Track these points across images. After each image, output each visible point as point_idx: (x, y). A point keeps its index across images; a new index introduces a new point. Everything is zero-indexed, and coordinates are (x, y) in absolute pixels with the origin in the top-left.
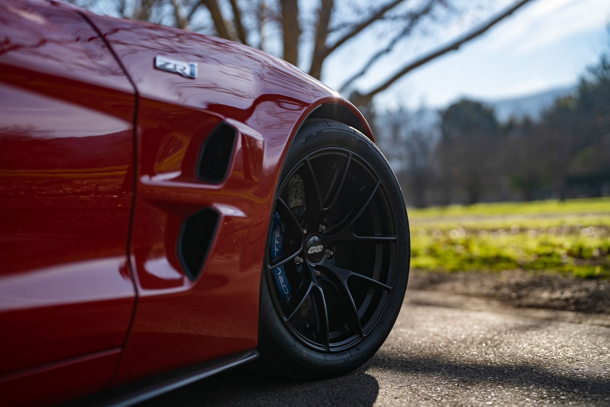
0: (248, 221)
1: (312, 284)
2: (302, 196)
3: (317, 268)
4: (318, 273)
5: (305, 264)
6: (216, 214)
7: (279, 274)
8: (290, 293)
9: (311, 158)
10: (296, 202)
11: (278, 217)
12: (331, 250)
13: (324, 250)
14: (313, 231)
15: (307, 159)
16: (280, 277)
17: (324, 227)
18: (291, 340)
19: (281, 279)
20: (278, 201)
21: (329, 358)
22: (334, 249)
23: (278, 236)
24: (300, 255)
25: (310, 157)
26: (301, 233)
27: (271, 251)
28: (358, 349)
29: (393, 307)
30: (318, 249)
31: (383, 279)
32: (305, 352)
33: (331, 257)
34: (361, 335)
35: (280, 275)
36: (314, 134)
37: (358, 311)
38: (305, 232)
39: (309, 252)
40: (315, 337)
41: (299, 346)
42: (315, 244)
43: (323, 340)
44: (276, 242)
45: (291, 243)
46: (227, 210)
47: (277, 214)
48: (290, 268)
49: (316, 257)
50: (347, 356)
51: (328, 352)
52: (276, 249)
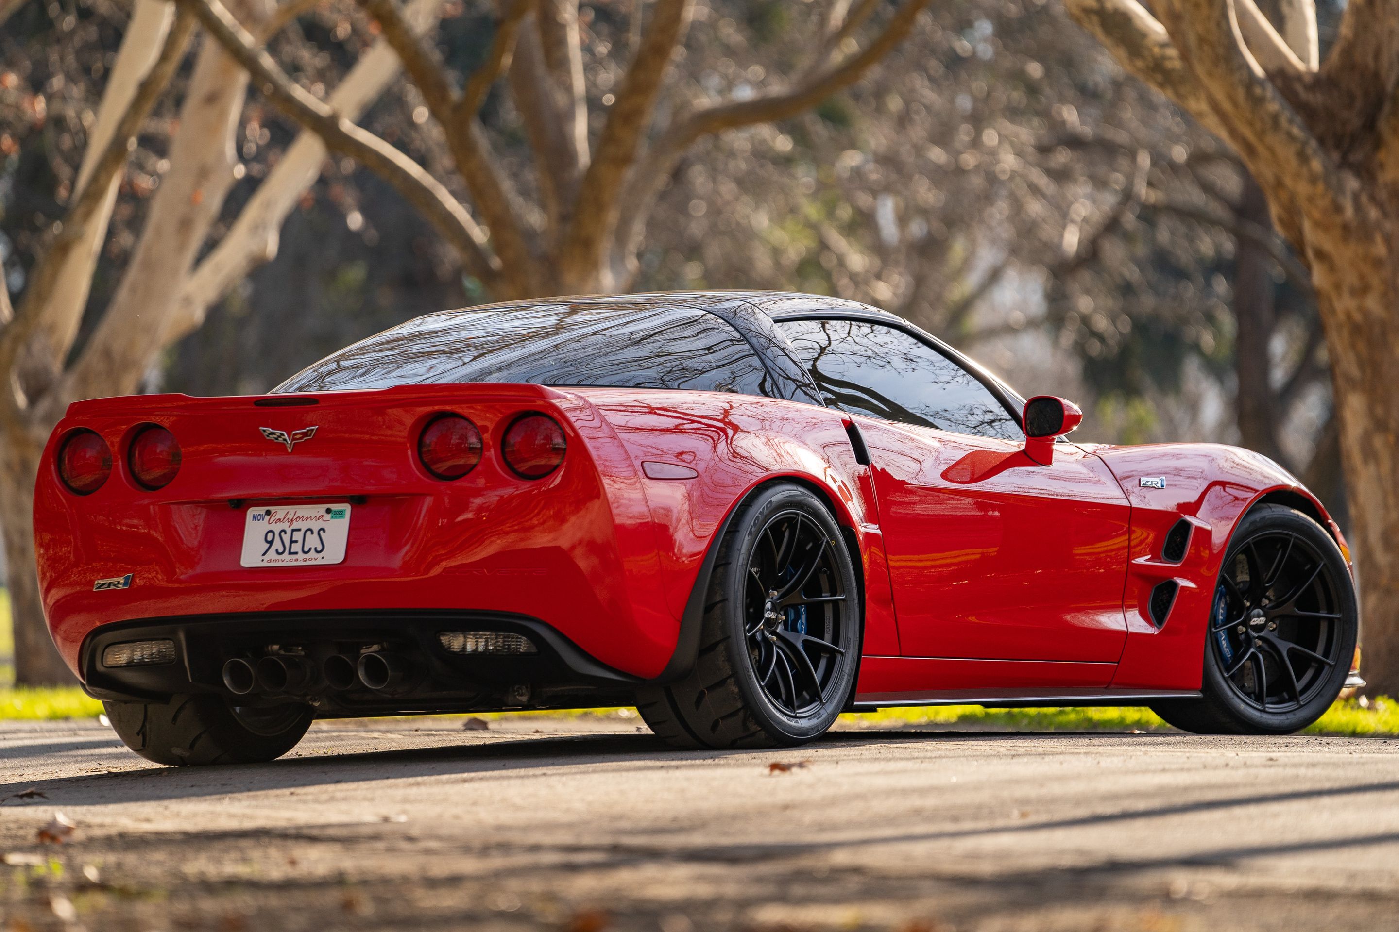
0: (1198, 590)
1: (1252, 650)
2: (1248, 571)
3: (1259, 638)
4: (1260, 643)
5: (1246, 633)
6: (1175, 585)
7: (1223, 638)
8: (1232, 656)
9: (1255, 540)
10: (1243, 577)
11: (1224, 590)
12: (1274, 623)
13: (1266, 622)
14: (1257, 604)
15: (1251, 542)
16: (1223, 642)
17: (1267, 602)
18: (1230, 693)
19: (1224, 644)
20: (1223, 577)
21: (1265, 716)
22: (1277, 622)
23: (1223, 606)
24: (1242, 624)
25: (1253, 539)
26: (1243, 605)
27: (1215, 618)
28: (1294, 714)
29: (1335, 682)
30: (1261, 621)
31: (1326, 654)
32: (1242, 706)
33: (1274, 630)
34: (1298, 702)
35: (1224, 640)
36: (1258, 520)
37: (1299, 683)
38: (1248, 604)
39: (1252, 623)
40: (1254, 698)
41: (1236, 700)
42: (1259, 616)
43: (1259, 699)
44: (1221, 611)
45: (1235, 613)
46: (1183, 582)
47: (1223, 586)
48: (1232, 634)
49: (1259, 628)
50: (1283, 718)
51: (1264, 711)
52: (1221, 617)
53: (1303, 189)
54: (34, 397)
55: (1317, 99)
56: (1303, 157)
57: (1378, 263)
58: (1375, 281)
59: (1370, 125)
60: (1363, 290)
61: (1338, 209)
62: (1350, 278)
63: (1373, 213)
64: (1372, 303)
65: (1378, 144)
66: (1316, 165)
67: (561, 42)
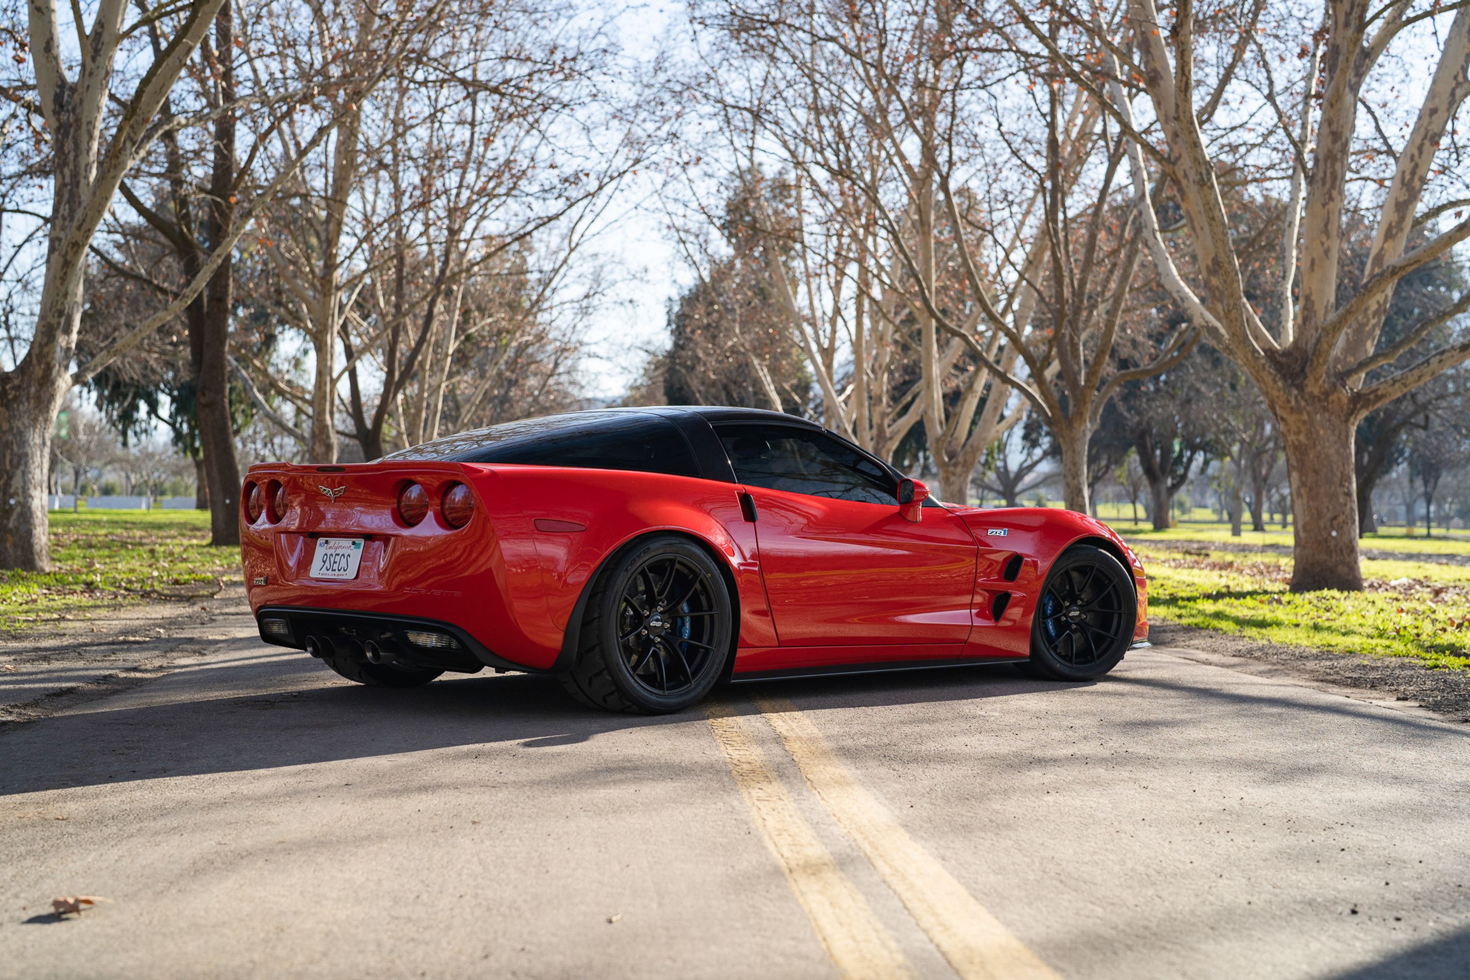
14: (1073, 602)
39: (1070, 615)
48: (1057, 622)
53: (1275, 393)
54: (950, 458)
55: (1284, 360)
56: (1275, 381)
57: (1304, 422)
58: (1303, 429)
59: (1303, 370)
60: (1298, 433)
61: (1289, 401)
62: (1294, 428)
63: (1303, 403)
64: (1302, 438)
65: (1306, 377)
66: (1280, 384)
67: (1077, 350)
